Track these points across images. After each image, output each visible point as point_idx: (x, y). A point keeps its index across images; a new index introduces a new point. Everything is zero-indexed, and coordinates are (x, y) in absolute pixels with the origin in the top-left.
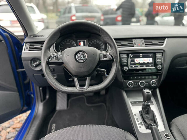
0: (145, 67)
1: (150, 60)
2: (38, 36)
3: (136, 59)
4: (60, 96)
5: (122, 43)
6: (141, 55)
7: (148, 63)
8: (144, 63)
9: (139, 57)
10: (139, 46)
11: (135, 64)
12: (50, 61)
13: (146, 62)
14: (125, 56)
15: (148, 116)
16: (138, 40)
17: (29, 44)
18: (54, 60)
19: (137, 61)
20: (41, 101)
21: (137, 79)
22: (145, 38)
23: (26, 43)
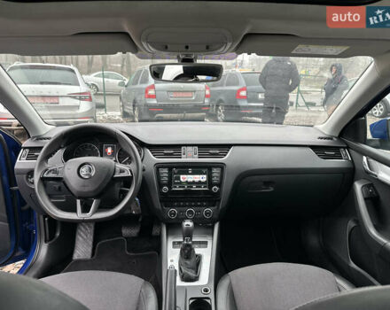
0: (194, 188)
1: (203, 178)
2: (44, 139)
3: (181, 176)
4: (81, 235)
5: (165, 152)
6: (190, 170)
7: (200, 183)
8: (194, 183)
9: (187, 173)
10: (190, 156)
11: (181, 183)
12: (45, 175)
13: (197, 180)
14: (166, 170)
15: (188, 262)
16: (190, 148)
17: (27, 150)
18: (51, 175)
19: (184, 178)
20: (46, 242)
21: (183, 206)
22: (200, 146)
23: (25, 148)
